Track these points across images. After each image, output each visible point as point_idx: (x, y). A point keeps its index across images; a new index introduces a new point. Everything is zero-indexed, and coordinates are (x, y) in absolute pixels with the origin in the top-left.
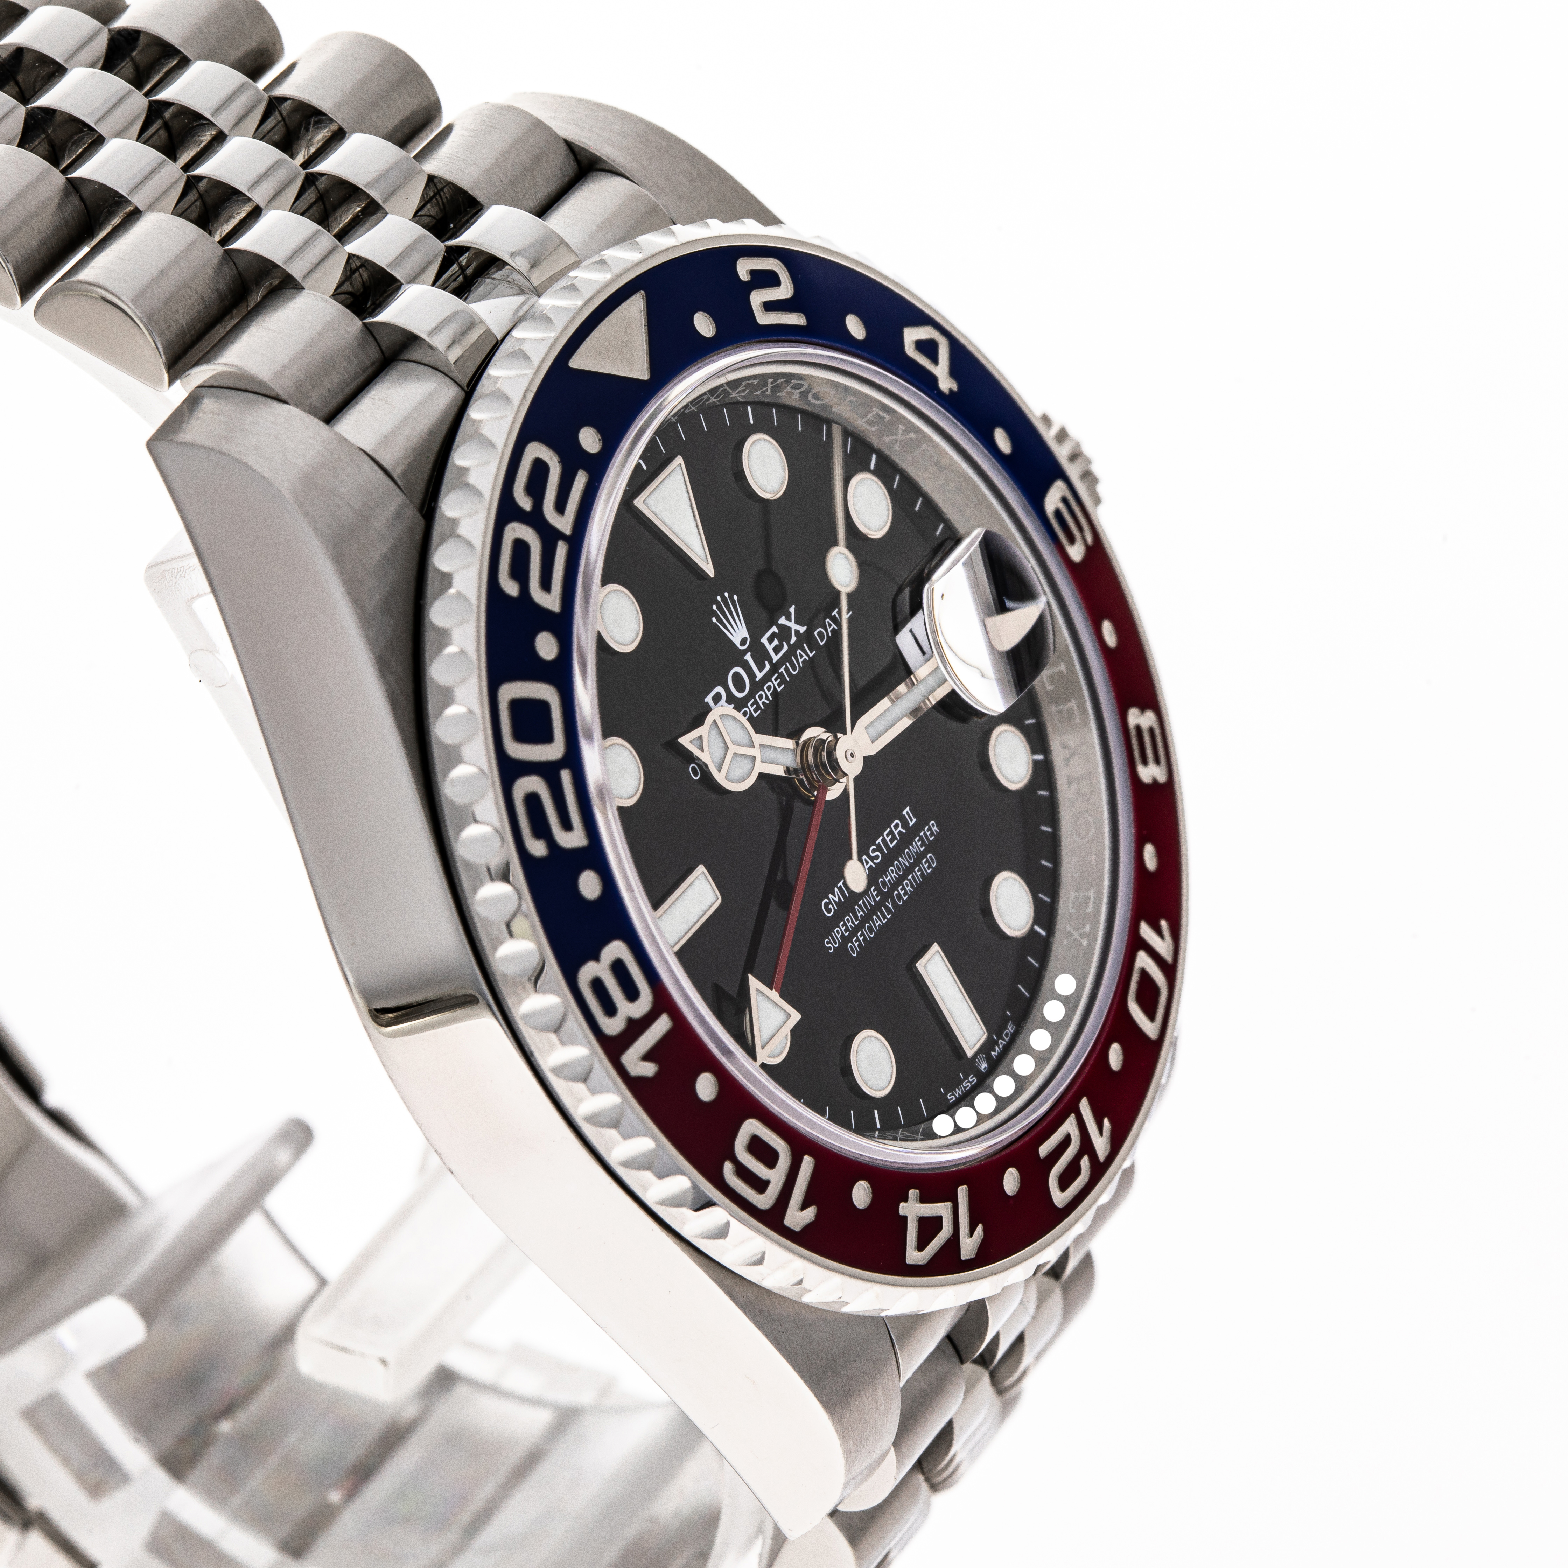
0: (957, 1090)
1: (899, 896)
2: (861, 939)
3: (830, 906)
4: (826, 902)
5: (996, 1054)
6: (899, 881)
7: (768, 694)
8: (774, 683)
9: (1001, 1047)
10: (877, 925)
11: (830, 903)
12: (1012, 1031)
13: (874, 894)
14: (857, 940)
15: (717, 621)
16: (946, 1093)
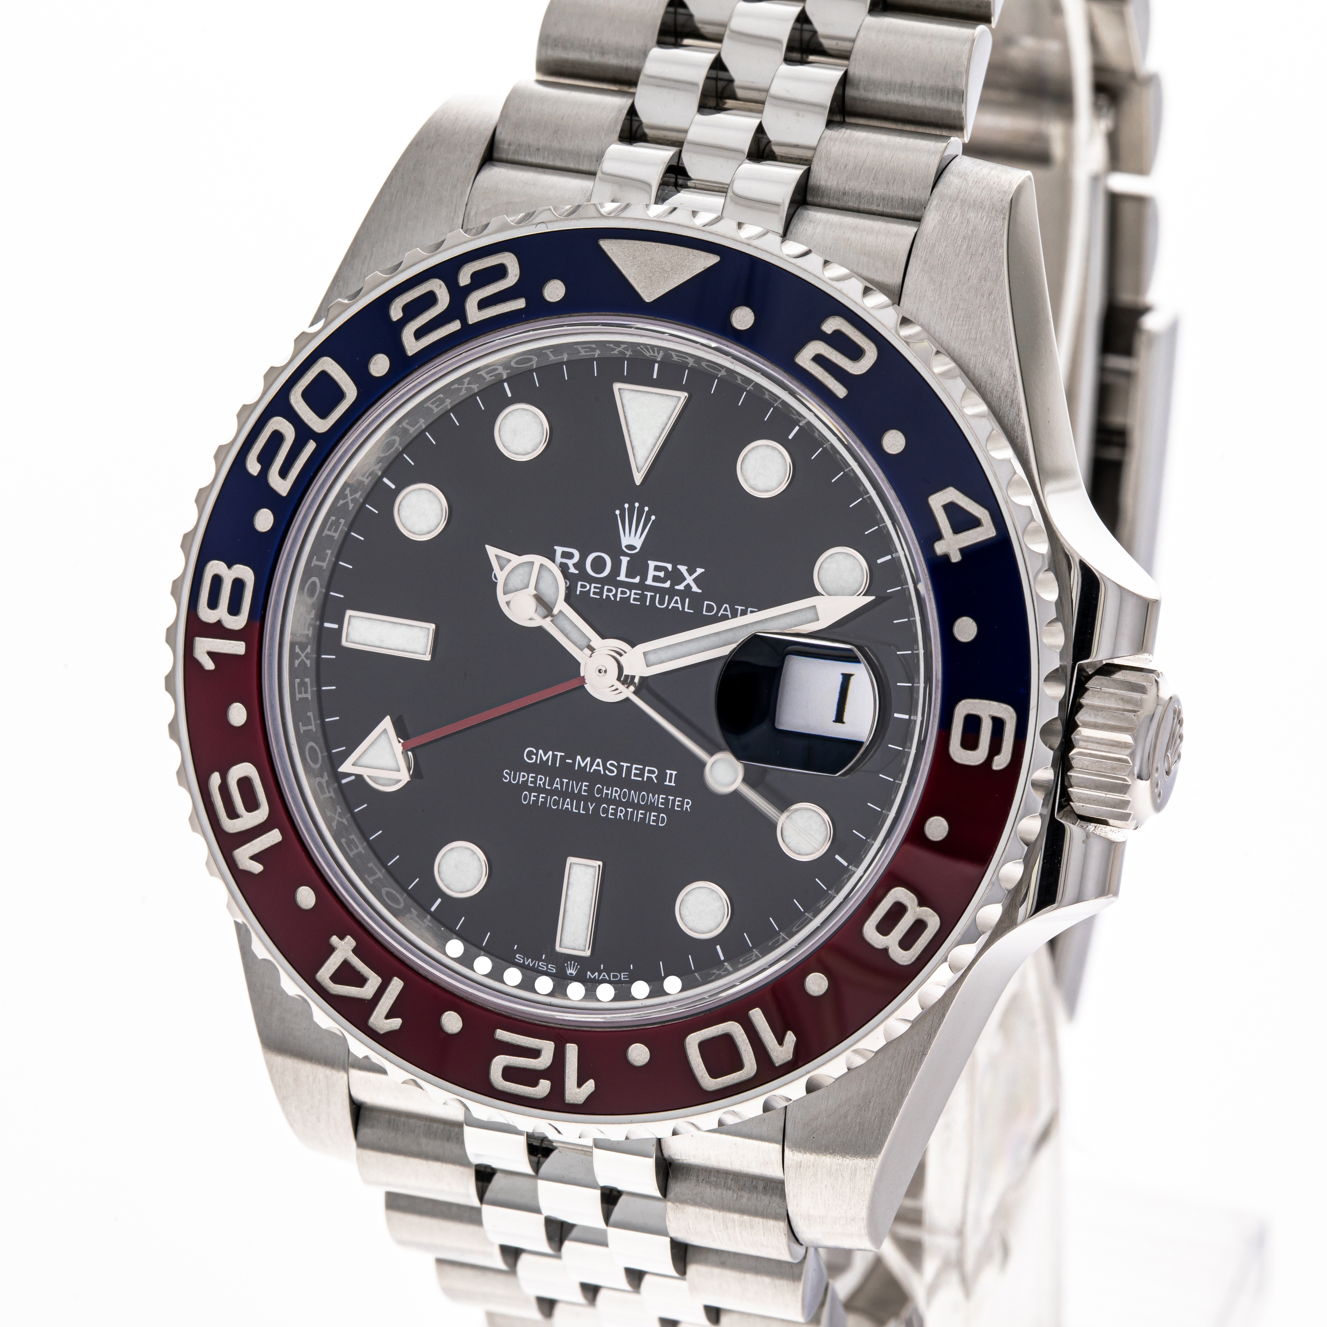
0: (530, 960)
1: (606, 811)
2: (541, 800)
3: (534, 757)
4: (533, 751)
5: (593, 977)
6: (618, 803)
7: (619, 595)
8: (633, 595)
9: (601, 977)
10: (565, 806)
11: (536, 755)
12: (622, 979)
13: (584, 788)
14: (538, 797)
15: (619, 514)
16: (518, 951)
